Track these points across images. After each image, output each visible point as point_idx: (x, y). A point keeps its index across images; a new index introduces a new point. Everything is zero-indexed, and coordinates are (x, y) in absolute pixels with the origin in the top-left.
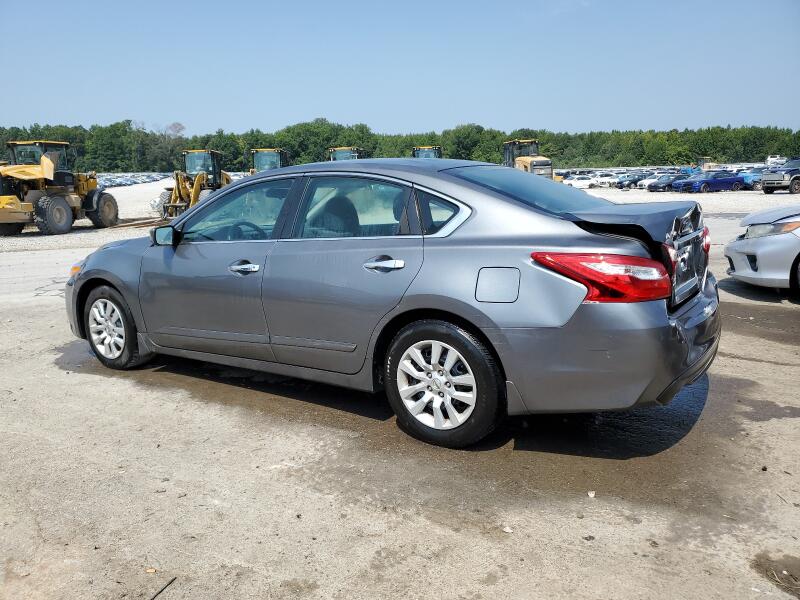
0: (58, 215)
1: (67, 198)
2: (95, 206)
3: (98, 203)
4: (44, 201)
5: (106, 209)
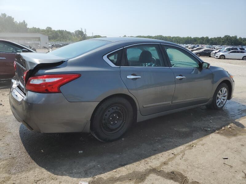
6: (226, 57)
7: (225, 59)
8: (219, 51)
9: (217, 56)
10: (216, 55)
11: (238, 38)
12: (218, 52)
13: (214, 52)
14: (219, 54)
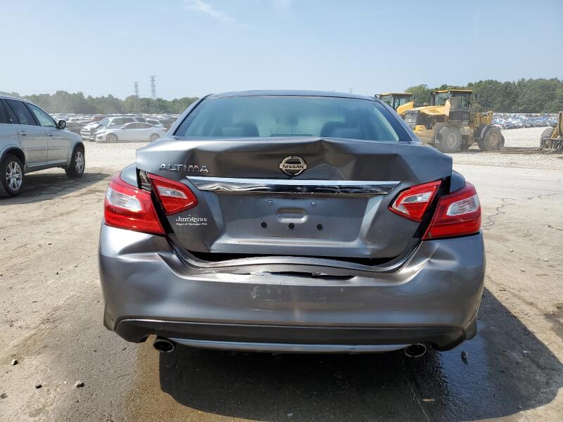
0: (451, 140)
1: (461, 129)
2: (482, 136)
3: (485, 133)
4: (444, 130)
5: (492, 138)
6: (119, 139)
7: (117, 141)
8: (100, 126)
9: (101, 138)
10: (98, 136)
11: (86, 97)
12: (97, 128)
13: (88, 127)
14: (104, 132)
